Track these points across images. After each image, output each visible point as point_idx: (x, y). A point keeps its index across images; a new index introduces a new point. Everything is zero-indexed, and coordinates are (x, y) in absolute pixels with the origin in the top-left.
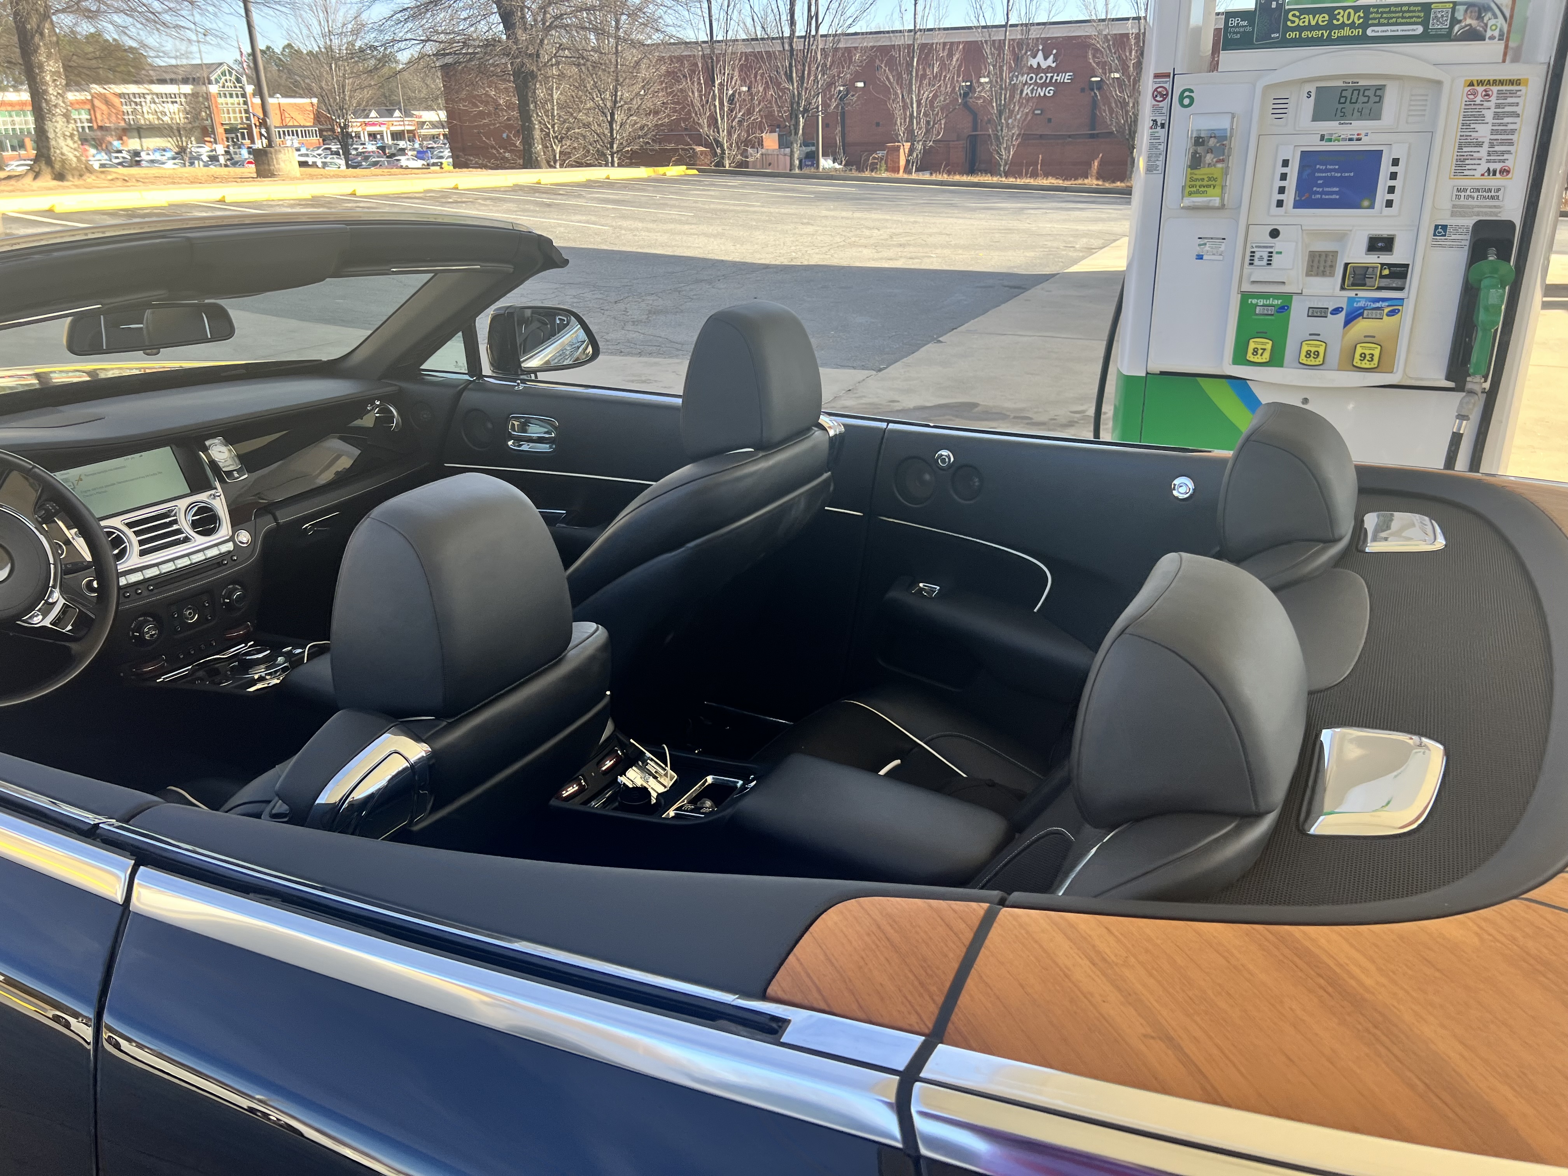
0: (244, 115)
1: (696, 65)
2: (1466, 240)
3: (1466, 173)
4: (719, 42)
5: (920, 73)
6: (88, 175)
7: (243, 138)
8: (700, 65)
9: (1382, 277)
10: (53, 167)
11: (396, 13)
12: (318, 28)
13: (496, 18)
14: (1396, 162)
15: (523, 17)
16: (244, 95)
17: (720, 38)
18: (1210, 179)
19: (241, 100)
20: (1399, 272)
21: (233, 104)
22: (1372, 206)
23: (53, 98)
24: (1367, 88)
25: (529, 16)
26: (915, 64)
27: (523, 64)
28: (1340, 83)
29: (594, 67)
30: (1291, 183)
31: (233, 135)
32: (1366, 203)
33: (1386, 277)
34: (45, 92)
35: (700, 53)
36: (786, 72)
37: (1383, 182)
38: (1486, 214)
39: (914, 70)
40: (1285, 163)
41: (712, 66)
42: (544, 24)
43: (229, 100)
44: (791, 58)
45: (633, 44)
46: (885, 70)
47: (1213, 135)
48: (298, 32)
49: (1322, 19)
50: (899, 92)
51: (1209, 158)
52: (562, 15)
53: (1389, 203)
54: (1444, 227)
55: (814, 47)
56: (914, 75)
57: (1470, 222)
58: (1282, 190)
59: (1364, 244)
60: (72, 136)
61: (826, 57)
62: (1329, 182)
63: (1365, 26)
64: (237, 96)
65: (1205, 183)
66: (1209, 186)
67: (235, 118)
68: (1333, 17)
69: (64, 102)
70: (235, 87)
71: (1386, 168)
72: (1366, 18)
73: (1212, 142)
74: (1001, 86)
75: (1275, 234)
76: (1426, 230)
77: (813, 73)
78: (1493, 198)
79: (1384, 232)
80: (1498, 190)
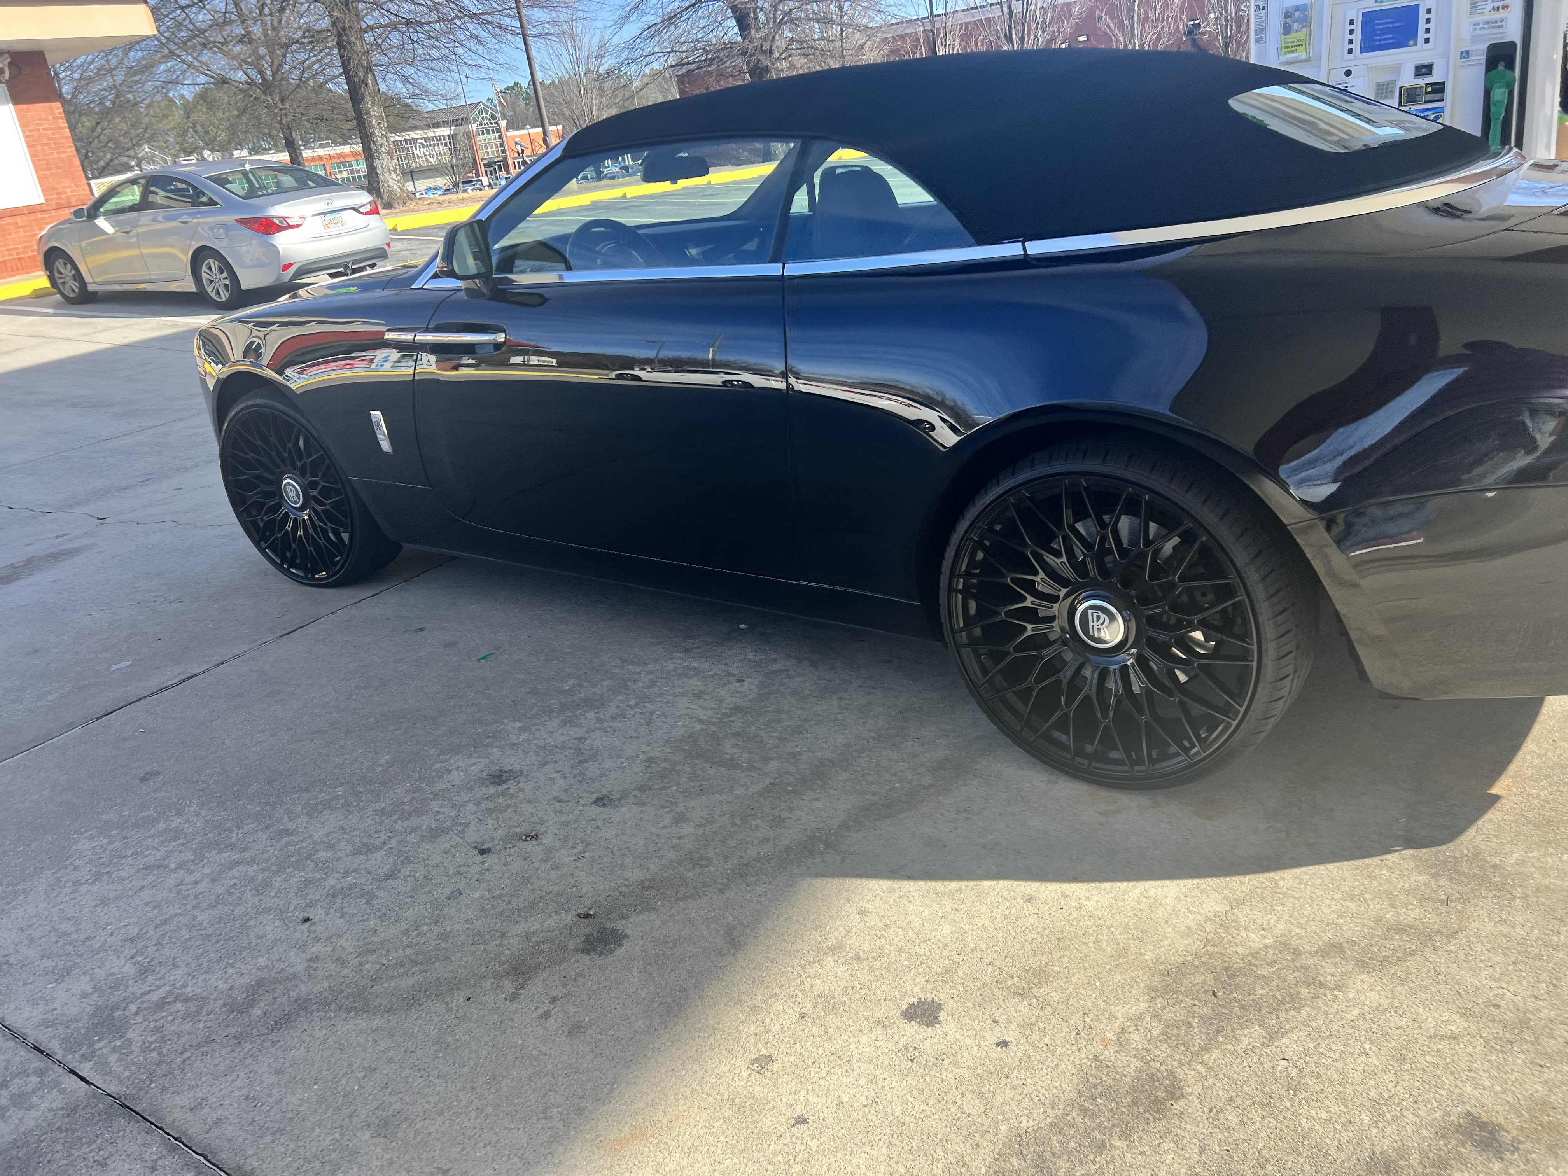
0: (500, 149)
1: (918, 40)
2: (1483, 58)
3: (1478, 11)
4: (939, 16)
5: (1143, 16)
6: (410, 202)
7: (501, 170)
8: (922, 40)
9: (1427, 93)
10: (382, 198)
11: (644, 30)
12: (567, 56)
13: (732, 22)
14: (1429, 11)
15: (756, 18)
16: (499, 130)
17: (940, 12)
18: (1298, 41)
19: (497, 135)
20: (1439, 89)
21: (490, 139)
22: (1415, 45)
23: (379, 139)
25: (761, 16)
26: (1136, 8)
27: (759, 61)
29: (822, 55)
30: (1357, 36)
31: (492, 169)
32: (1411, 43)
33: (1430, 93)
34: (373, 134)
35: (921, 29)
36: (1006, 34)
37: (1422, 26)
38: (1495, 39)
39: (1136, 15)
40: (1352, 22)
41: (934, 39)
42: (775, 21)
43: (487, 136)
44: (1011, 21)
45: (857, 28)
46: (1106, 19)
47: (1297, 8)
48: (550, 62)
50: (1121, 38)
51: (1296, 26)
52: (791, 10)
53: (1427, 41)
54: (1467, 52)
55: (1033, 7)
56: (1136, 19)
57: (1485, 46)
58: (1351, 42)
59: (1412, 71)
60: (395, 170)
61: (1045, 14)
62: (1386, 31)
64: (493, 132)
65: (1295, 44)
66: (1297, 46)
67: (493, 152)
69: (387, 142)
70: (491, 123)
71: (1423, 16)
73: (1297, 14)
74: (1226, 18)
75: (1348, 73)
76: (1455, 55)
77: (1032, 33)
78: (1499, 27)
79: (1426, 62)
80: (1502, 21)
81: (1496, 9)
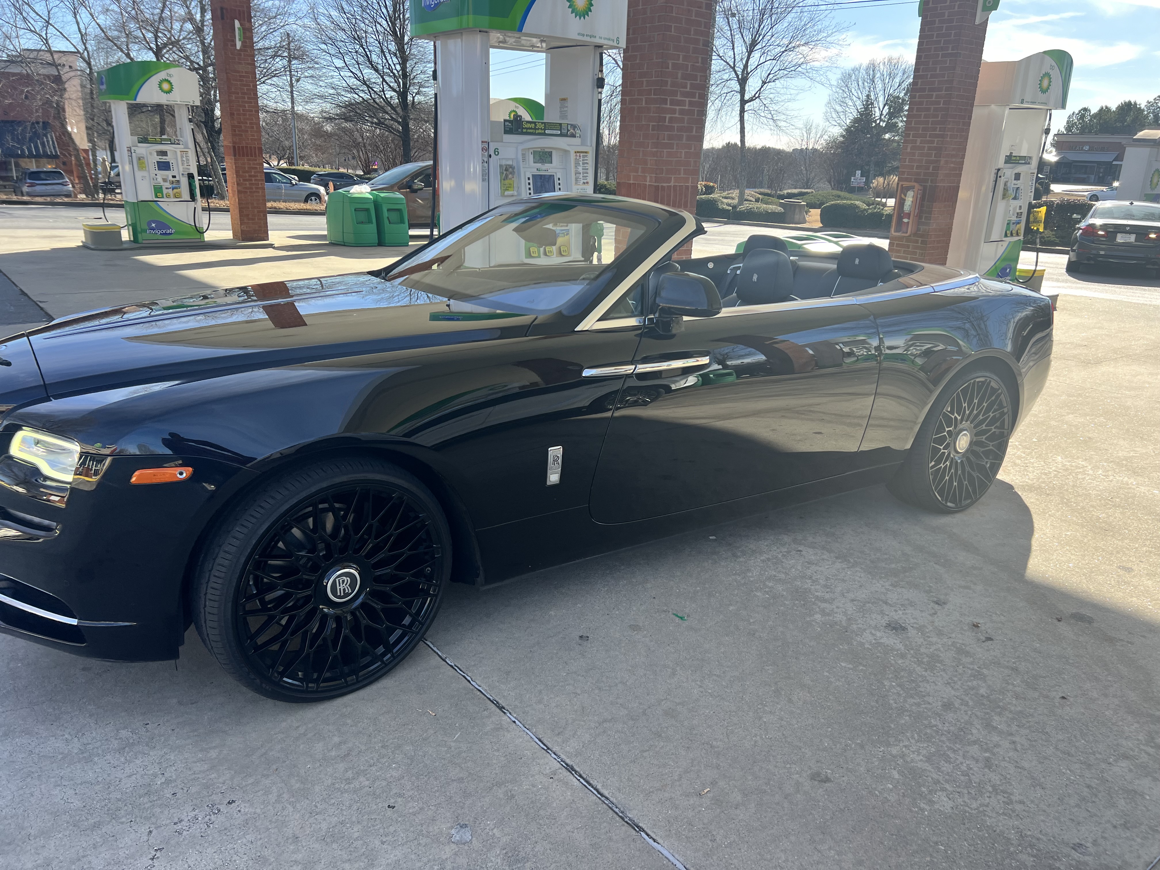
14: (559, 179)
24: (546, 152)
28: (539, 150)
30: (532, 186)
37: (557, 186)
40: (529, 179)
49: (533, 125)
58: (530, 189)
63: (545, 130)
68: (536, 125)
71: (557, 181)
72: (545, 127)
80: (587, 189)
81: (584, 183)
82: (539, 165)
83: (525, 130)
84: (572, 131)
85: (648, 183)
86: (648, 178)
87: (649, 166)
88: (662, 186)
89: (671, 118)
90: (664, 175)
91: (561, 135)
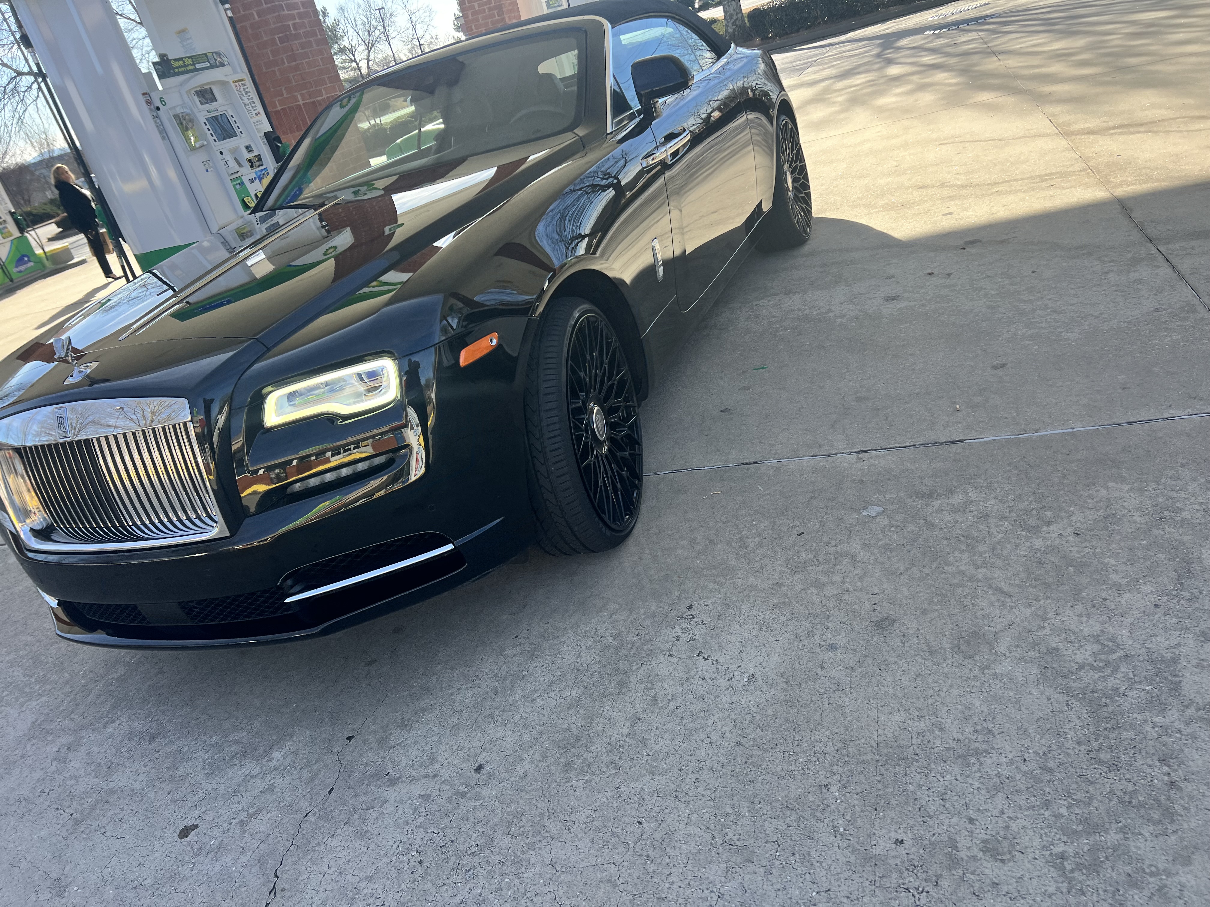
2: (265, 141)
3: (252, 116)
14: (233, 117)
20: (259, 158)
24: (206, 89)
28: (199, 89)
33: (258, 161)
37: (234, 125)
40: (205, 124)
49: (181, 63)
53: (241, 133)
57: (262, 135)
58: (212, 135)
59: (245, 150)
63: (194, 64)
68: (184, 62)
71: (232, 120)
72: (193, 61)
75: (222, 153)
78: (262, 124)
79: (247, 144)
80: (262, 120)
81: (256, 114)
82: (207, 106)
83: (176, 70)
84: (219, 59)
85: (301, 103)
86: (299, 96)
87: (294, 84)
88: (318, 101)
89: (294, 24)
90: (314, 89)
91: (212, 67)
